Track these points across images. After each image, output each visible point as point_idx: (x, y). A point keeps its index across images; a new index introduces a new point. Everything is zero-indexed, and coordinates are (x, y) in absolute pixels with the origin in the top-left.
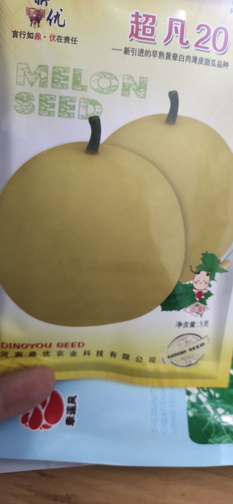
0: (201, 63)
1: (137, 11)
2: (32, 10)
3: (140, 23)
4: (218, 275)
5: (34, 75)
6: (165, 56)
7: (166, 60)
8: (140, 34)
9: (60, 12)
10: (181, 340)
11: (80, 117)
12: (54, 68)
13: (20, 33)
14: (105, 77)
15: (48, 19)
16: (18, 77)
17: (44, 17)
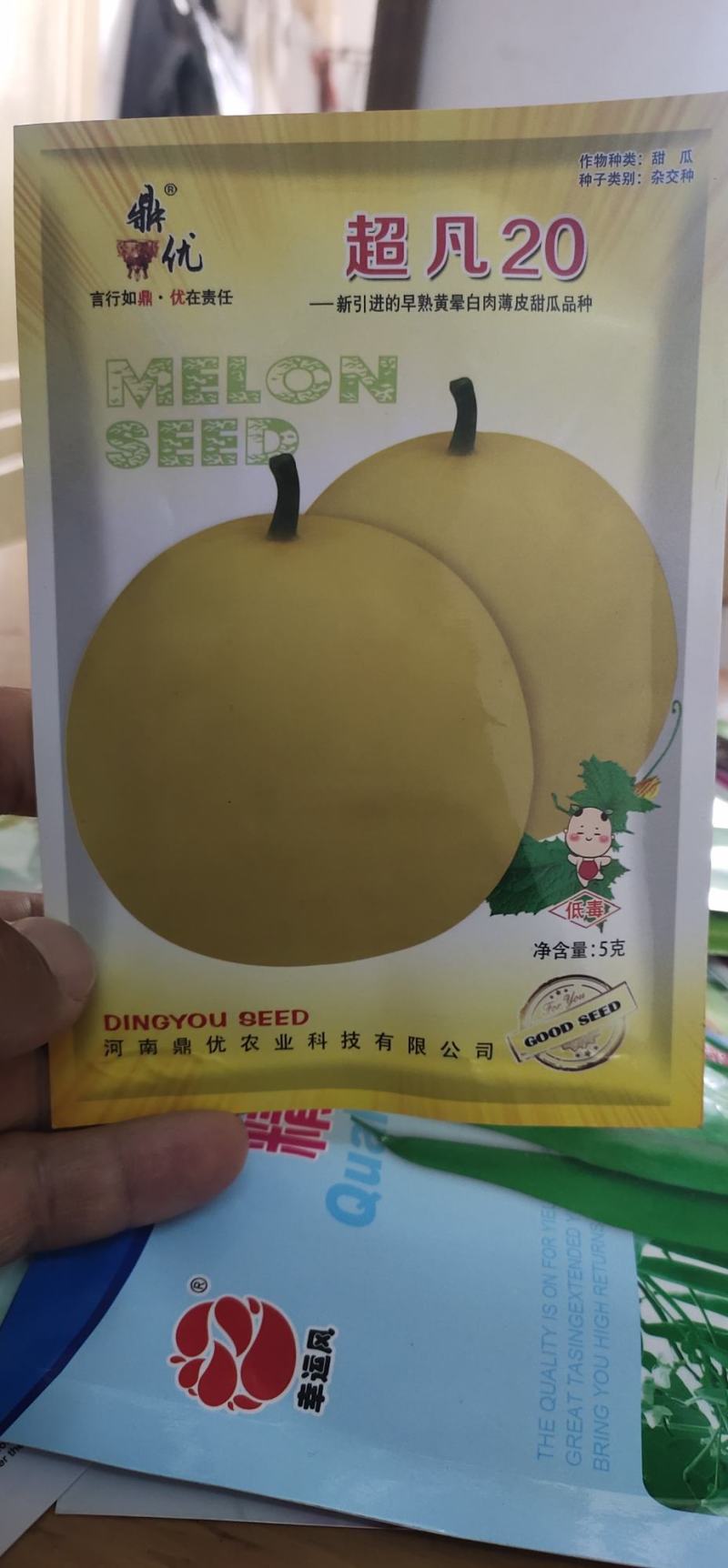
0: (523, 308)
1: (361, 213)
2: (130, 245)
3: (371, 239)
4: (633, 819)
5: (143, 382)
6: (434, 303)
7: (436, 311)
8: (371, 262)
10: (554, 994)
11: (250, 461)
12: (184, 360)
13: (106, 295)
14: (299, 367)
15: (166, 258)
16: (110, 389)
17: (155, 256)
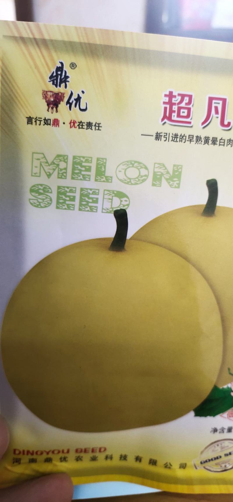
1: (171, 90)
2: (49, 93)
3: (175, 104)
5: (51, 166)
6: (203, 140)
7: (204, 144)
8: (174, 116)
9: (81, 95)
10: (216, 446)
11: (104, 211)
12: (74, 157)
13: (35, 119)
14: (133, 166)
15: (68, 102)
16: (34, 167)
17: (63, 101)
